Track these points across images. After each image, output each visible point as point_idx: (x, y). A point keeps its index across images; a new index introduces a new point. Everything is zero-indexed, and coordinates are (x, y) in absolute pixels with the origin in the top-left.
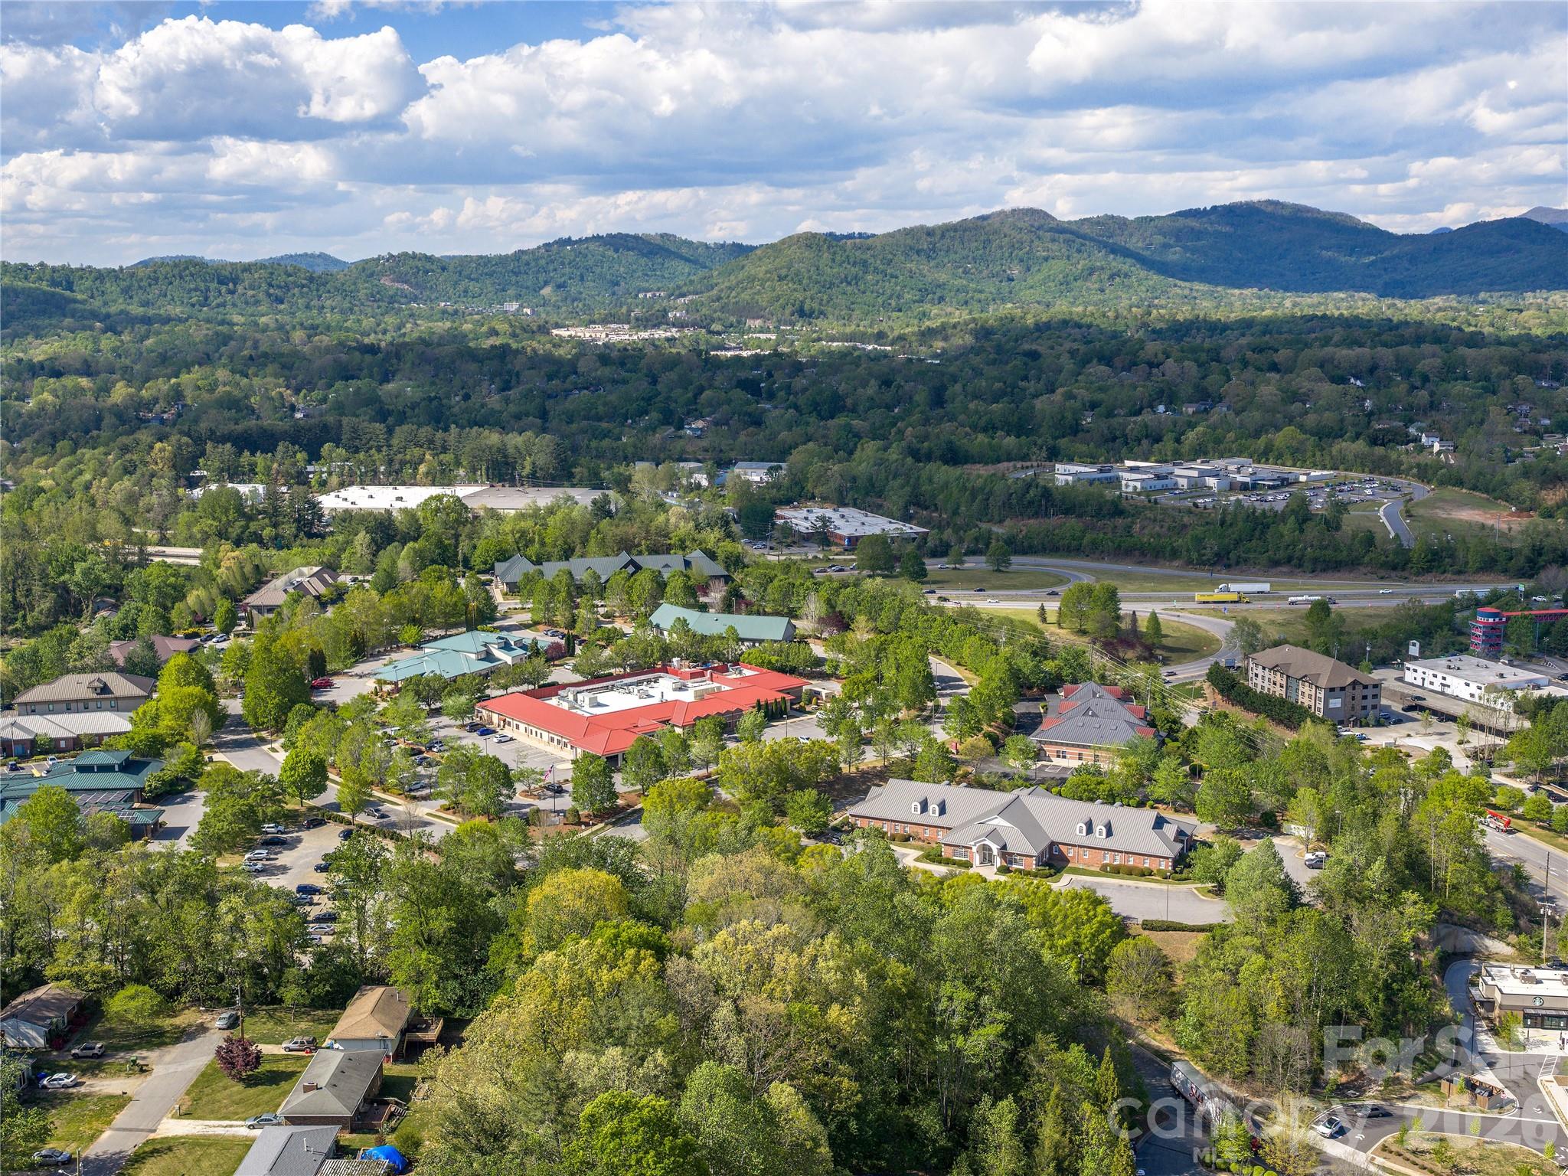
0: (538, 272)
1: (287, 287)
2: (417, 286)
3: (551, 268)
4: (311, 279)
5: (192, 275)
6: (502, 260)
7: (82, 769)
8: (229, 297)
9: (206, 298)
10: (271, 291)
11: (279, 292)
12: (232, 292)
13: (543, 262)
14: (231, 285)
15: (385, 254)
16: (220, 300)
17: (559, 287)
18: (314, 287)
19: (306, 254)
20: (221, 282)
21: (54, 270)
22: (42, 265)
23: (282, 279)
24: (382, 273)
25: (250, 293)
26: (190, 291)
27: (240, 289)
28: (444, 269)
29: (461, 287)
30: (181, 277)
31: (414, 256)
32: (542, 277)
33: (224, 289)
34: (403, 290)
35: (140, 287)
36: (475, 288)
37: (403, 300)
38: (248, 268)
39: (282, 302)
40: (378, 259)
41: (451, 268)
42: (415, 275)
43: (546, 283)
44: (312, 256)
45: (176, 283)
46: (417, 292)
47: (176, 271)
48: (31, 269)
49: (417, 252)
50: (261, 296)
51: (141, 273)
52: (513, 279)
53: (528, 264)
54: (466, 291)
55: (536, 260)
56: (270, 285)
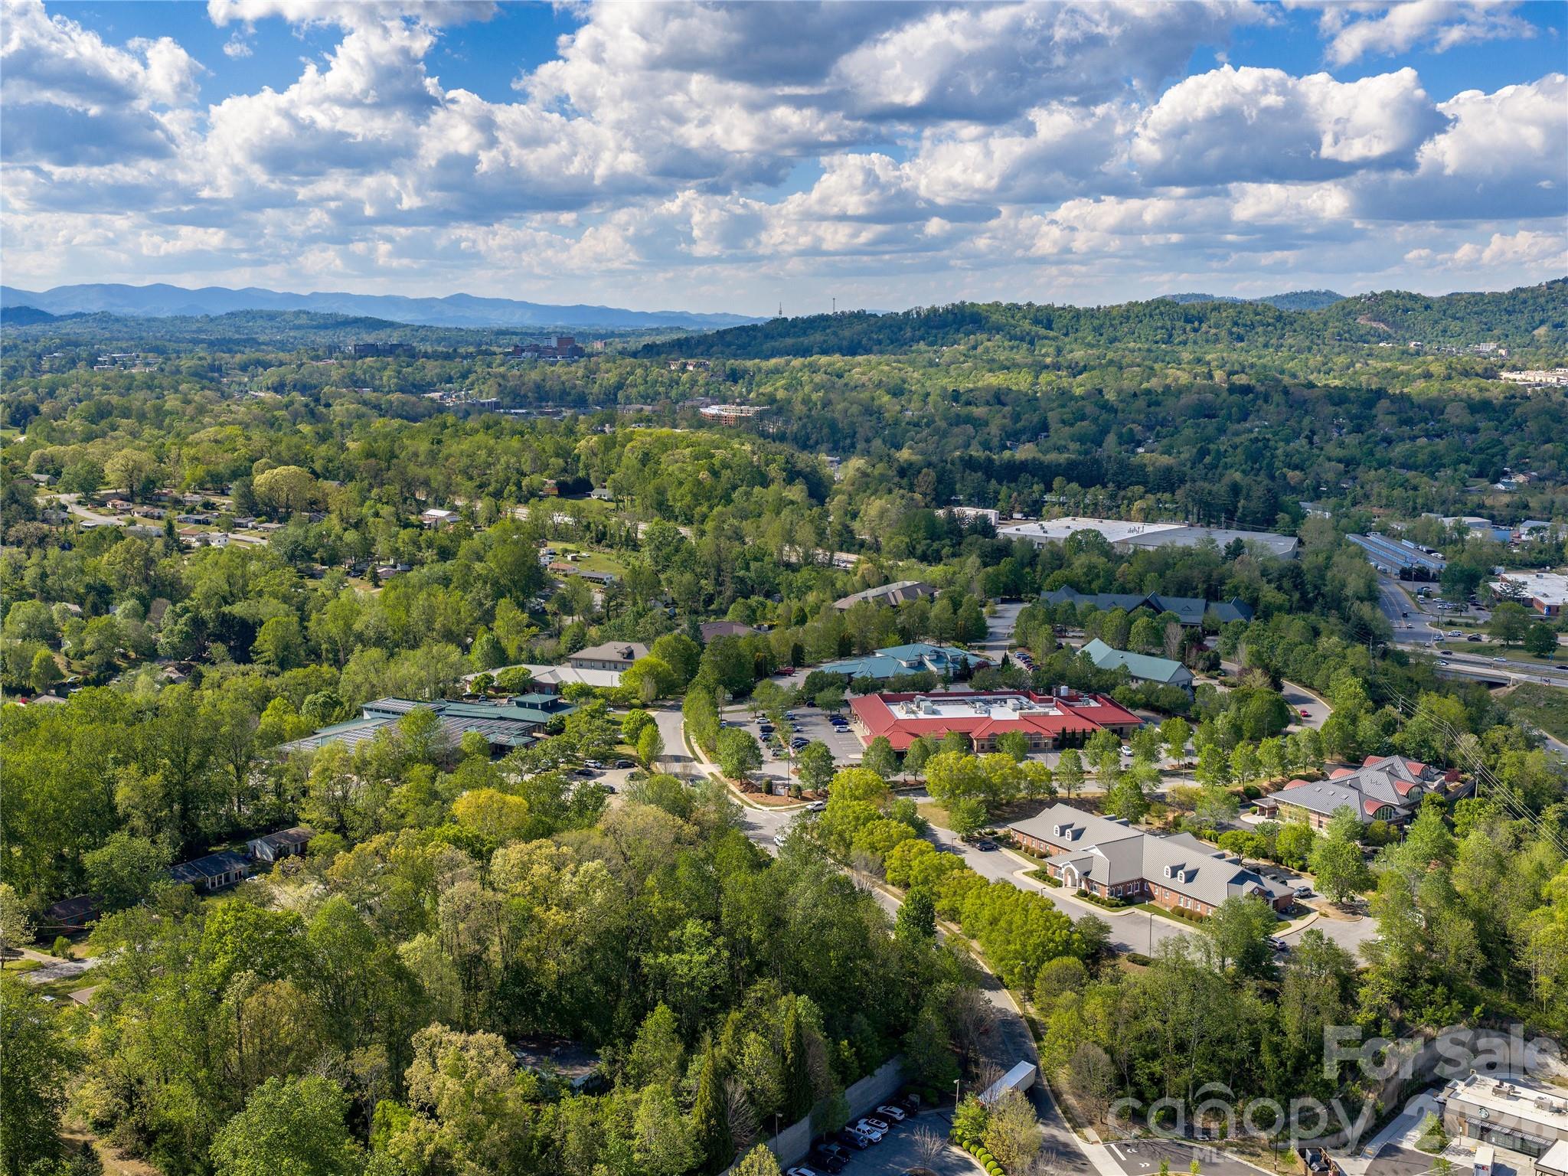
0: (1535, 310)
1: (1253, 326)
2: (1393, 325)
3: (1551, 306)
4: (1279, 318)
5: (1161, 314)
6: (1496, 299)
7: (521, 705)
8: (1192, 335)
9: (1170, 336)
10: (1235, 329)
11: (1241, 331)
12: (1196, 330)
13: (1542, 300)
14: (1196, 324)
15: (1367, 292)
16: (1183, 337)
17: (1556, 326)
18: (1279, 325)
19: (1311, 292)
20: (1188, 321)
21: (1039, 309)
22: (1030, 305)
23: (1249, 318)
24: (1360, 312)
25: (1213, 331)
26: (1156, 329)
27: (1204, 327)
28: (1427, 307)
29: (1440, 327)
30: (1151, 316)
31: (1398, 295)
32: (1538, 317)
33: (1188, 327)
34: (1376, 330)
35: (1112, 325)
36: (1455, 326)
37: (1373, 339)
38: (1218, 307)
39: (1242, 340)
40: (1360, 298)
41: (1436, 306)
42: (1393, 314)
43: (1542, 322)
44: (1318, 293)
45: (1145, 322)
46: (1391, 332)
47: (1147, 311)
48: (1019, 308)
49: (1402, 290)
50: (1223, 334)
51: (1115, 313)
52: (1505, 318)
53: (1525, 302)
54: (1445, 331)
55: (1535, 298)
56: (1236, 324)
